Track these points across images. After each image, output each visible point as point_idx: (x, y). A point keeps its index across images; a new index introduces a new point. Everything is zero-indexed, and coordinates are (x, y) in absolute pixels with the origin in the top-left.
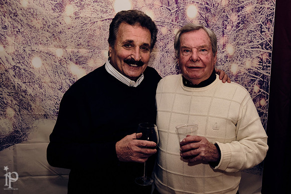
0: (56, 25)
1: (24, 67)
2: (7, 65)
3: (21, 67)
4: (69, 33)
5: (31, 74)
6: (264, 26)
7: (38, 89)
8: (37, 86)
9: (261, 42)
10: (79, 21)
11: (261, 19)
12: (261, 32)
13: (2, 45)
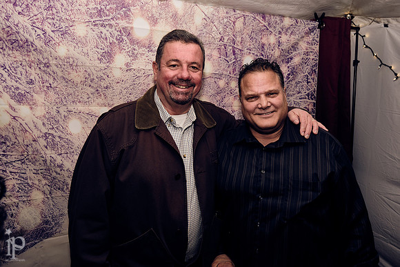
0: (101, 79)
1: (59, 133)
2: (36, 133)
3: (55, 134)
4: (118, 88)
5: (68, 142)
6: (309, 77)
9: (307, 92)
10: (131, 73)
11: (307, 69)
12: (308, 83)
13: (28, 107)
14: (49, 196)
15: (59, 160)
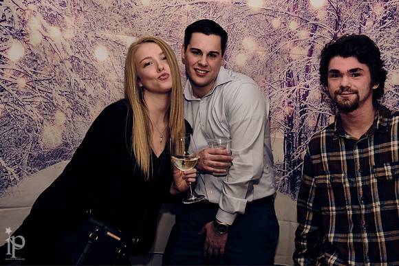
0: (129, 6)
1: (85, 58)
2: (64, 55)
3: (81, 58)
4: (146, 17)
5: (93, 68)
7: (101, 88)
8: (99, 85)
10: (161, 2)
13: (59, 28)
14: (71, 120)
15: (82, 84)
